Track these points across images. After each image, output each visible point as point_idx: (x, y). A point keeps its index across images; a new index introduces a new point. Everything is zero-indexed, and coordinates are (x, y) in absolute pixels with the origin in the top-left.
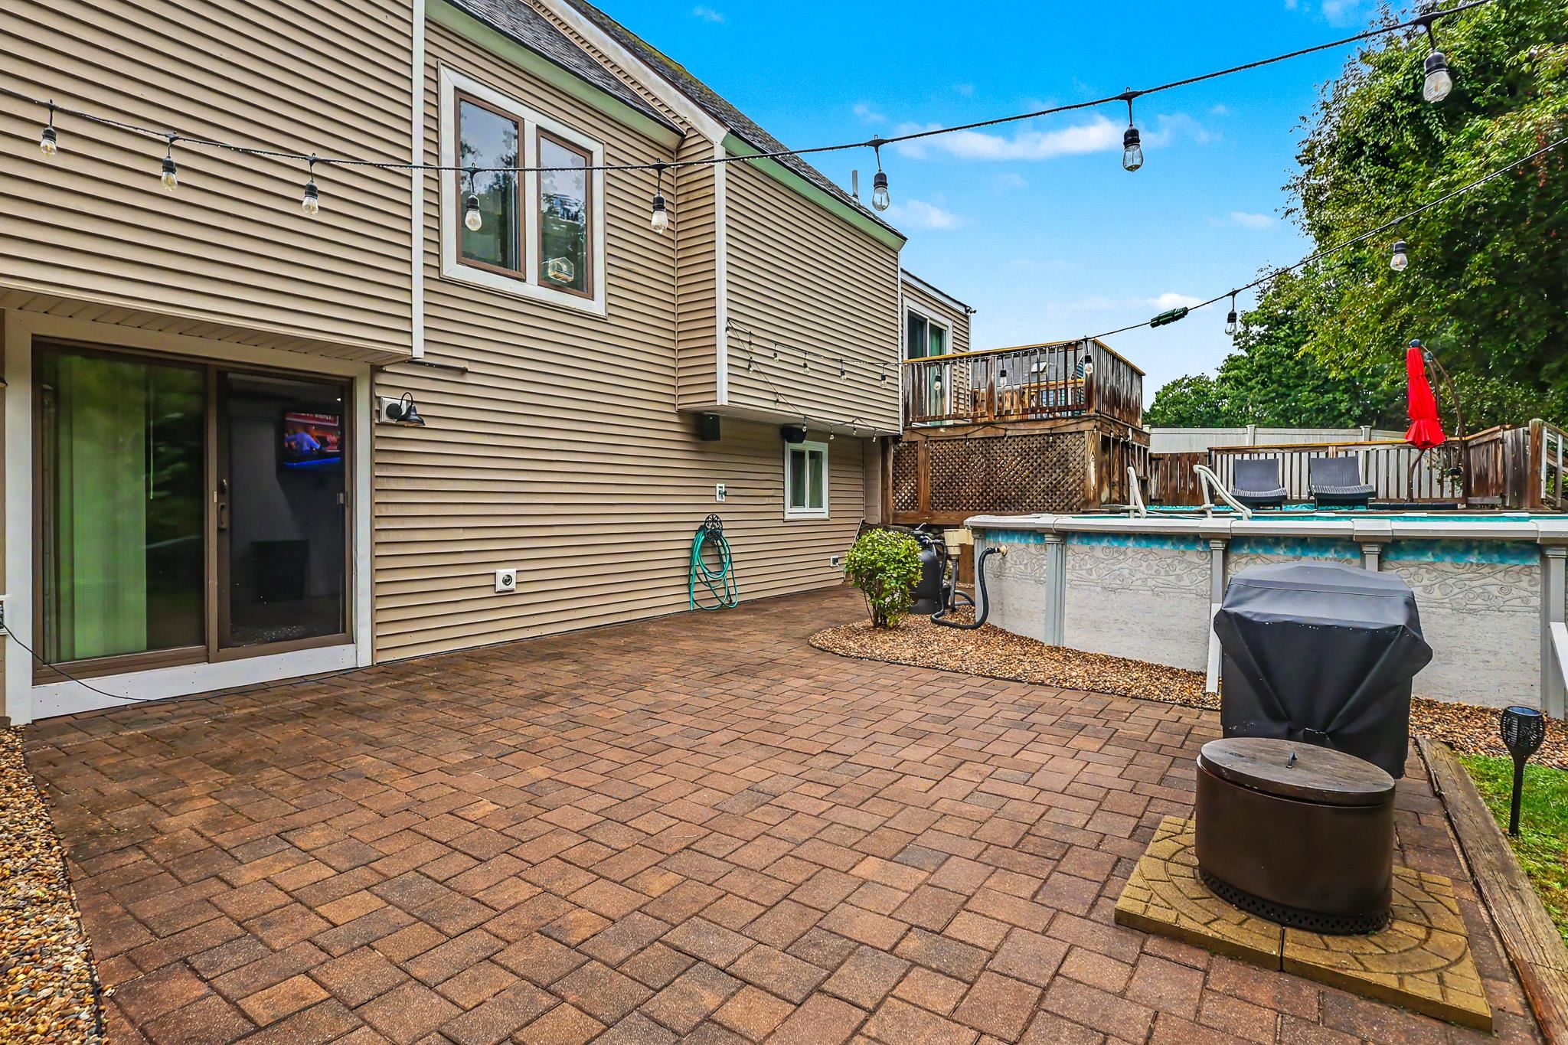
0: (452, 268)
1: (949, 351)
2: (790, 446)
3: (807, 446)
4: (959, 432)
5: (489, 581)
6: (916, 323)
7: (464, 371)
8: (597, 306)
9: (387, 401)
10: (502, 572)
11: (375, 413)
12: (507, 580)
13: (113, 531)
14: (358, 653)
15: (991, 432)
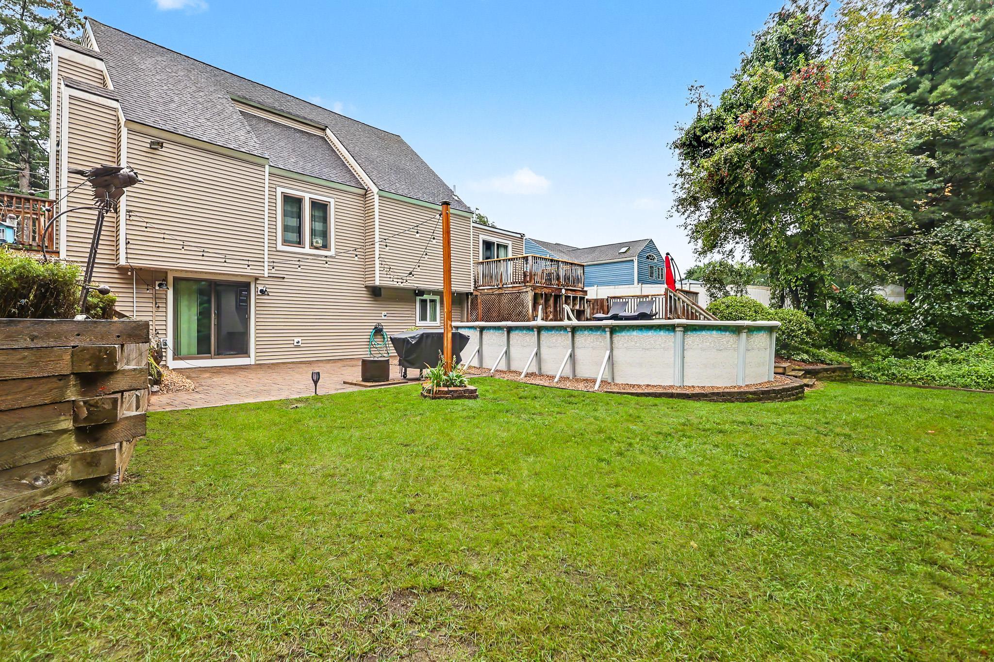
0: (280, 247)
1: (510, 256)
2: (418, 298)
3: (425, 297)
4: (491, 291)
5: (292, 342)
6: (488, 245)
7: (284, 278)
8: (332, 253)
9: (260, 288)
10: (296, 340)
11: (256, 292)
12: (298, 342)
13: (189, 322)
14: (251, 361)
15: (501, 291)
